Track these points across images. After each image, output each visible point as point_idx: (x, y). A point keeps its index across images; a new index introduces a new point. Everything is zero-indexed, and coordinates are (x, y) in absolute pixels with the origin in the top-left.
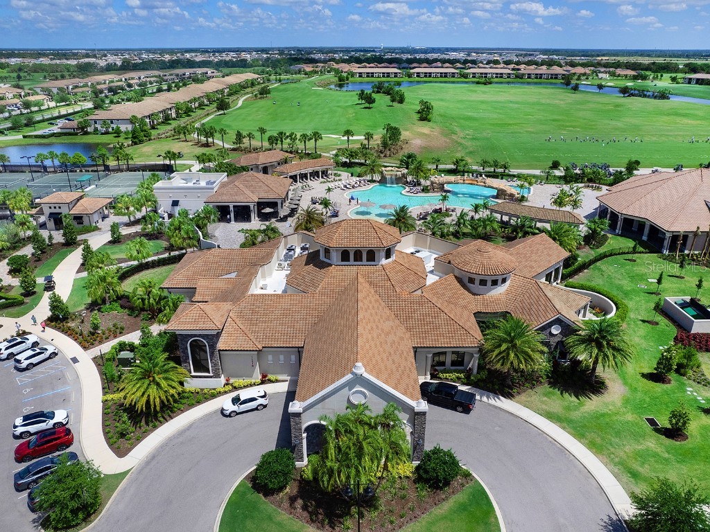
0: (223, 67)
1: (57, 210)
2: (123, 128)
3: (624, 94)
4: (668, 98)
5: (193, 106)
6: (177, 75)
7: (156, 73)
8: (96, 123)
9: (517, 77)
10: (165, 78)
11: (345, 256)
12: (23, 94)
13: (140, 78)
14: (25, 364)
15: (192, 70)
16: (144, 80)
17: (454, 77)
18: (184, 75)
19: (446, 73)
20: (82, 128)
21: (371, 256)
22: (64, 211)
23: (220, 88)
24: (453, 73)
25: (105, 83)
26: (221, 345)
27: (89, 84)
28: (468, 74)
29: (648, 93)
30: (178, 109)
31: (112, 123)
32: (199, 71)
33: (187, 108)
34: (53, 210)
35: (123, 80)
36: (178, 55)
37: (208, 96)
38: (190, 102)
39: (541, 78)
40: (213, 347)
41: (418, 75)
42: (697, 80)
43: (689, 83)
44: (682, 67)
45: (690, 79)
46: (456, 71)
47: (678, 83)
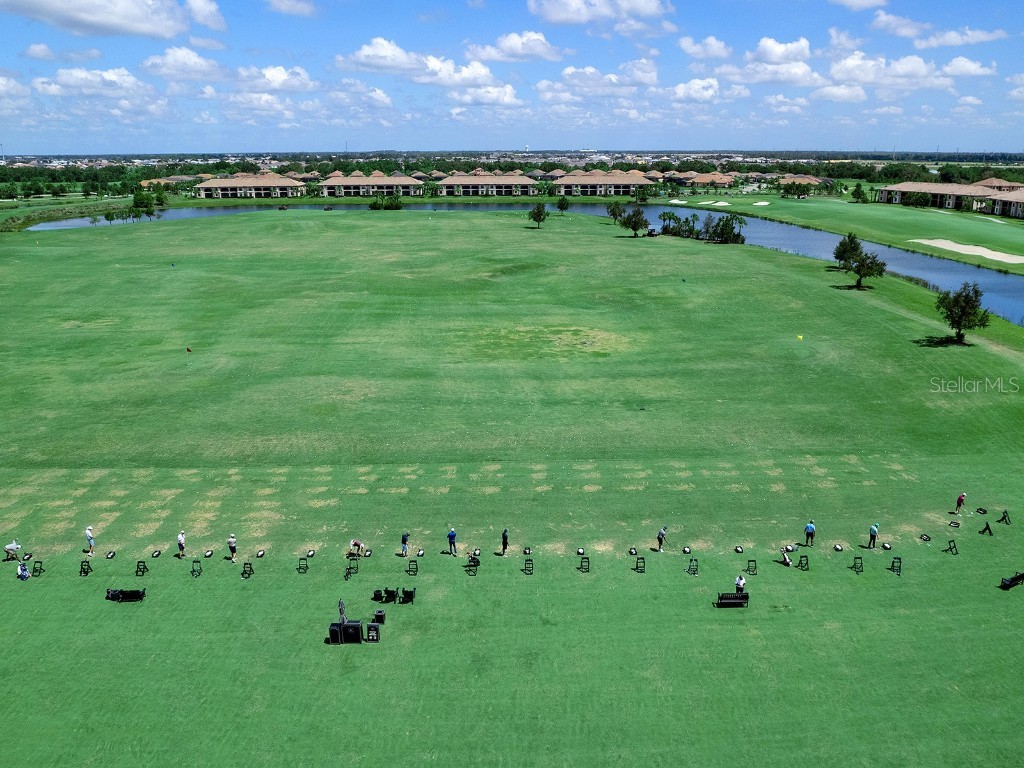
4: (734, 240)
42: (904, 194)
43: (889, 201)
44: (935, 172)
45: (890, 192)
46: (531, 182)
47: (865, 201)
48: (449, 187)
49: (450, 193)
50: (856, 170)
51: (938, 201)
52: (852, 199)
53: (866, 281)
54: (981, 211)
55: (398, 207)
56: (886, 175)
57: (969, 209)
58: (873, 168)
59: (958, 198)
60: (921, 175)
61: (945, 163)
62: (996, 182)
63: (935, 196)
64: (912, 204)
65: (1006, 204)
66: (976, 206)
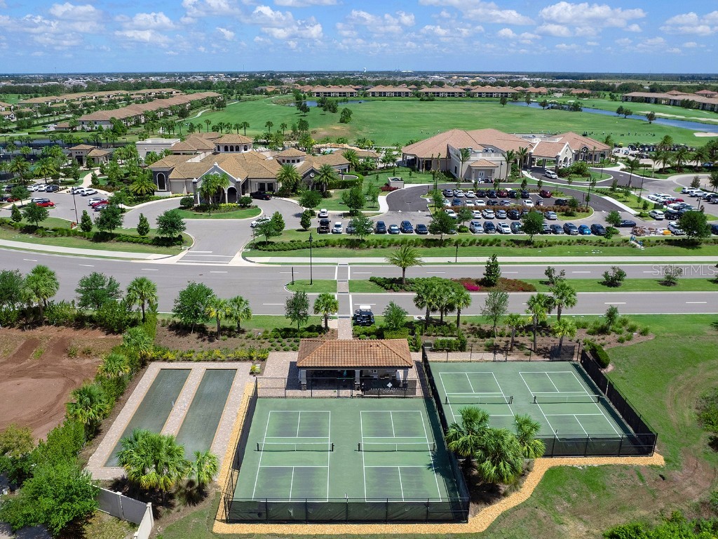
0: (189, 89)
1: (80, 154)
2: (104, 127)
3: (544, 107)
4: (580, 110)
5: (159, 116)
6: (144, 95)
7: (124, 92)
8: (83, 123)
9: (469, 95)
10: (132, 97)
11: (226, 149)
12: (12, 107)
13: (109, 97)
14: (85, 193)
15: (157, 91)
16: (113, 98)
17: (407, 96)
18: (150, 94)
19: (400, 93)
20: (72, 128)
21: (238, 149)
22: (84, 154)
23: (183, 102)
24: (407, 93)
25: (78, 100)
26: (171, 176)
27: (65, 100)
28: (420, 93)
29: (565, 106)
30: (147, 115)
31: (96, 123)
32: (165, 91)
33: (154, 115)
34: (78, 154)
35: (94, 98)
36: (143, 78)
37: (171, 108)
38: (157, 111)
39: (491, 96)
40: (167, 177)
41: (373, 94)
42: (633, 97)
43: (626, 100)
44: (647, 88)
45: (627, 97)
46: (410, 91)
47: (616, 101)
48: (372, 93)
49: (373, 96)
50: (605, 87)
51: (647, 100)
52: (609, 99)
53: (627, 117)
54: (665, 104)
55: (347, 101)
56: (621, 89)
57: (660, 103)
58: (614, 85)
59: (656, 99)
60: (640, 89)
61: (654, 82)
62: (675, 92)
63: (646, 98)
64: (636, 102)
65: (675, 101)
66: (663, 102)
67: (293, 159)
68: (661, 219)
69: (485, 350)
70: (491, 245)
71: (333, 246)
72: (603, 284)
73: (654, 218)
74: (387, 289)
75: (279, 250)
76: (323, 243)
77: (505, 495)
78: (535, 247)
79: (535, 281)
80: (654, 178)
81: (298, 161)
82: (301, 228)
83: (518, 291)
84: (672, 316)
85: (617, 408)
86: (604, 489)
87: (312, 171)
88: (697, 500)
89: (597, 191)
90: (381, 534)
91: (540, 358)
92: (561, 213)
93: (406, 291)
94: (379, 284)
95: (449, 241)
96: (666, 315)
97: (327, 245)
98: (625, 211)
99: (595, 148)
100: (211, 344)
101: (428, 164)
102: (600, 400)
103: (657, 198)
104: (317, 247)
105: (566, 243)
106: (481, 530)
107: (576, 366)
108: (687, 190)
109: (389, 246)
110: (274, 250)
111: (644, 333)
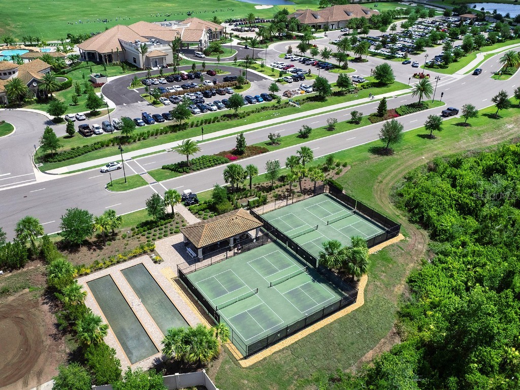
67: (9, 71)
68: (291, 82)
69: (276, 200)
70: (214, 122)
71: (107, 146)
72: (299, 137)
73: (287, 82)
74: (181, 172)
75: (68, 159)
76: (99, 146)
77: (358, 280)
78: (241, 118)
79: (262, 144)
80: (261, 48)
81: (14, 72)
82: (67, 134)
83: (259, 153)
84: (348, 150)
85: (365, 214)
86: (392, 260)
87: (35, 80)
88: (424, 251)
89: (239, 65)
90: (324, 326)
91: (307, 196)
92: (233, 87)
93: (194, 170)
94: (172, 170)
95: (186, 124)
96: (345, 151)
97: (103, 146)
98: (267, 79)
99: (216, 29)
100: (103, 251)
101: (110, 57)
102: (355, 212)
103: (277, 65)
104: (96, 149)
105: (256, 111)
106: (363, 303)
107: (327, 195)
108: (288, 57)
109: (148, 137)
110: (64, 160)
111: (345, 166)
